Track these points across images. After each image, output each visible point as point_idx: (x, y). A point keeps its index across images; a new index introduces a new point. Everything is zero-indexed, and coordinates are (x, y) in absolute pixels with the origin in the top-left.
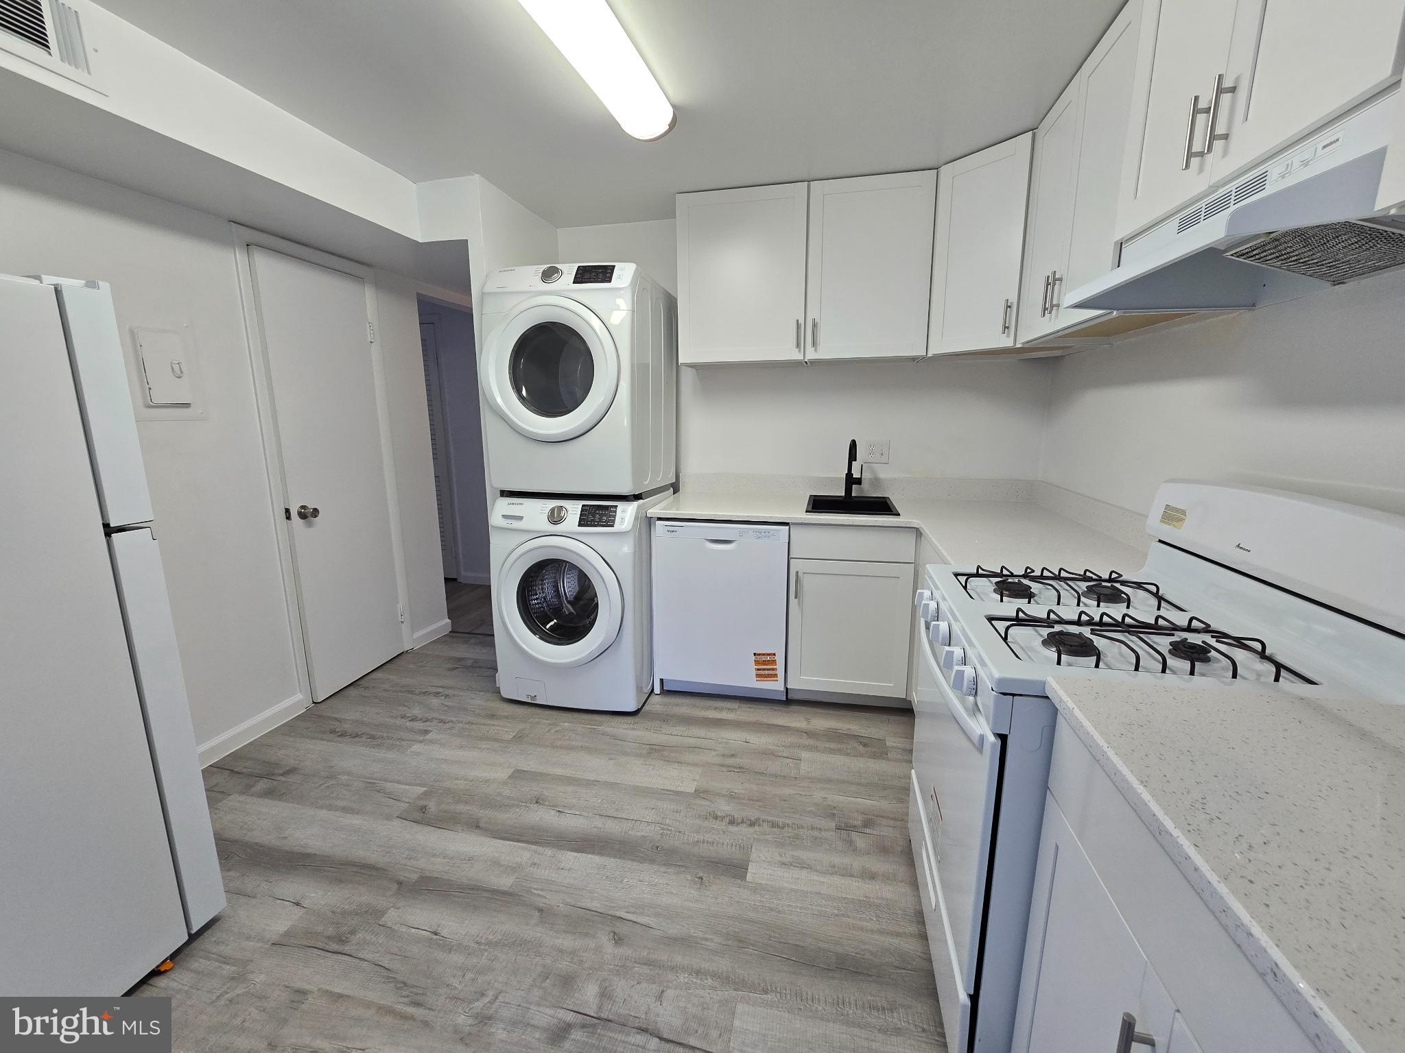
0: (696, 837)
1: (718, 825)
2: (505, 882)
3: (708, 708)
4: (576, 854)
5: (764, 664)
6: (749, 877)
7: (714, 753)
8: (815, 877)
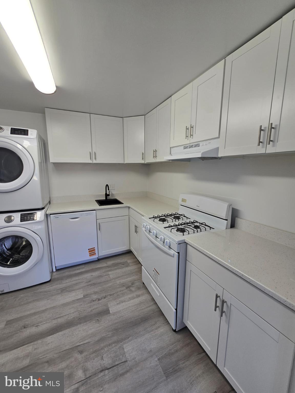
0: (91, 309)
1: (95, 303)
3: (75, 270)
5: (92, 251)
6: (111, 312)
7: (83, 283)
8: (127, 303)
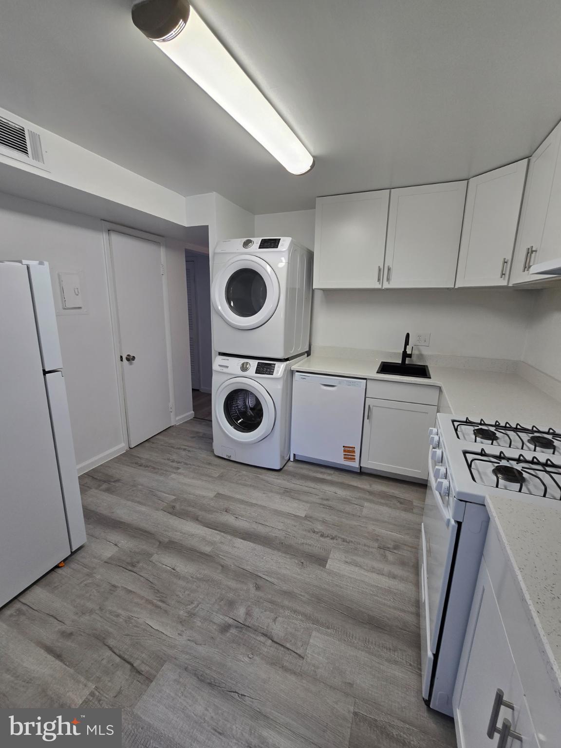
0: (303, 541)
1: (314, 536)
2: (207, 549)
3: (317, 472)
4: (242, 540)
5: (349, 452)
6: (327, 566)
7: (317, 497)
8: (362, 572)
